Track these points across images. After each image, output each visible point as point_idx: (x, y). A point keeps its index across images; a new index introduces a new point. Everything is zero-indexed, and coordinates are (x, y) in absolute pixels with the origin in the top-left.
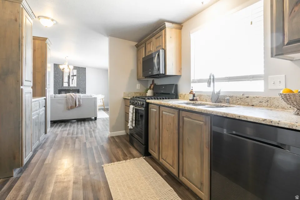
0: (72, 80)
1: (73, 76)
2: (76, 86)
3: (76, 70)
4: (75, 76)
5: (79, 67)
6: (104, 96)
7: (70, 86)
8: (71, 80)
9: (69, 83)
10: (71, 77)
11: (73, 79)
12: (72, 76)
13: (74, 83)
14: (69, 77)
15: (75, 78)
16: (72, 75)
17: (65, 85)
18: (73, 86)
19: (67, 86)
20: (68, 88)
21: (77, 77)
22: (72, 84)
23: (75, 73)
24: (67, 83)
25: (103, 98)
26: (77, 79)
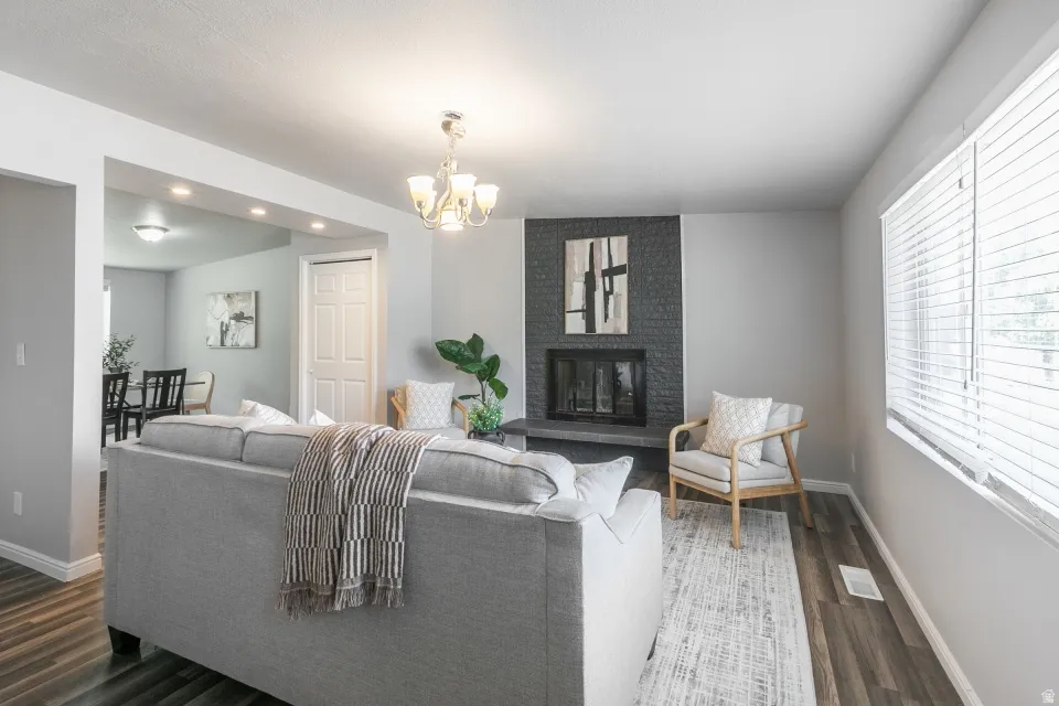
0: (607, 294)
1: (611, 272)
2: (624, 330)
3: (625, 239)
4: (620, 270)
5: (639, 219)
6: (799, 410)
7: (599, 330)
8: (599, 295)
9: (589, 312)
10: (599, 281)
11: (611, 292)
12: (605, 273)
13: (617, 314)
14: (590, 280)
15: (621, 282)
16: (605, 266)
17: (575, 324)
18: (610, 331)
19: (584, 332)
20: (584, 340)
21: (629, 276)
22: (606, 317)
23: (620, 258)
24: (581, 314)
25: (790, 432)
26: (629, 291)
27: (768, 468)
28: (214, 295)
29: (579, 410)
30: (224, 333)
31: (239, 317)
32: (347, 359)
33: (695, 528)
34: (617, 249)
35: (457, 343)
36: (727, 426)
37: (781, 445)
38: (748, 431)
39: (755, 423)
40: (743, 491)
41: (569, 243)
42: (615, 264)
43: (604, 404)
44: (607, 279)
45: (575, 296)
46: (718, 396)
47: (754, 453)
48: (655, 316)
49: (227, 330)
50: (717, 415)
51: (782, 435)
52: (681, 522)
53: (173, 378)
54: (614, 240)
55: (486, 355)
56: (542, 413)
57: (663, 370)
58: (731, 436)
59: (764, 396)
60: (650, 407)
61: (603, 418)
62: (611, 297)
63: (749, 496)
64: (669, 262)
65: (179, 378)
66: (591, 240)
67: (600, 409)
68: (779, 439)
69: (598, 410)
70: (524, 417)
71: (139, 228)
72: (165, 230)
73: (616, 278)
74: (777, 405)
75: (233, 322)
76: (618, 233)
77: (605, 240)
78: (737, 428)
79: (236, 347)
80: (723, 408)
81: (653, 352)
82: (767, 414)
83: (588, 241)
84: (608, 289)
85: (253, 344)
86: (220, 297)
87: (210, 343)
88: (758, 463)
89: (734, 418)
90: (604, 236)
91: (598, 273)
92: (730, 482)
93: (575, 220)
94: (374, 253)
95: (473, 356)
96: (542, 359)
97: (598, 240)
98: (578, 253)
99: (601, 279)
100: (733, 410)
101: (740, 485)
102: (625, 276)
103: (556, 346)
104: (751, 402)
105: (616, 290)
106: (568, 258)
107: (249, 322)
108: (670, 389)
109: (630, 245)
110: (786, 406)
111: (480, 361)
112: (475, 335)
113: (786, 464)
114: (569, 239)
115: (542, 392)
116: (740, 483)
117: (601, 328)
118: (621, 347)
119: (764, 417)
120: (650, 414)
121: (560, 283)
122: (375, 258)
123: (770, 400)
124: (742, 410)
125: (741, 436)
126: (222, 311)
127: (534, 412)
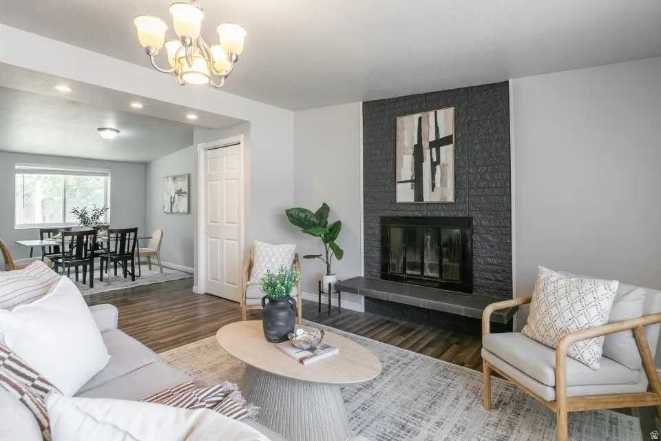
0: (434, 165)
1: (438, 143)
2: (450, 199)
3: (451, 111)
4: (447, 141)
5: (466, 89)
7: (427, 199)
8: (426, 166)
9: (417, 182)
10: (427, 153)
11: (438, 162)
12: (432, 145)
13: (444, 184)
14: (418, 152)
15: (447, 152)
16: (432, 138)
17: (405, 194)
18: (436, 199)
19: (412, 200)
20: (413, 208)
21: (455, 146)
22: (433, 186)
23: (447, 129)
24: (410, 184)
25: (645, 326)
26: (455, 160)
27: (612, 370)
28: (168, 177)
29: (409, 272)
30: (172, 203)
31: (179, 192)
32: (227, 223)
33: (511, 426)
34: (444, 120)
35: (305, 211)
36: (554, 311)
37: (632, 341)
38: (583, 321)
39: (593, 312)
40: (573, 400)
41: (399, 120)
42: (442, 135)
43: (431, 268)
44: (434, 150)
45: (405, 168)
46: (545, 273)
47: (592, 351)
48: (483, 184)
49: (174, 201)
50: (542, 295)
51: (634, 330)
52: (495, 414)
53: (128, 234)
54: (441, 113)
55: (331, 221)
56: (377, 272)
57: (490, 238)
58: (559, 324)
59: (607, 276)
60: (476, 274)
61: (431, 282)
62: (438, 167)
63: (581, 407)
64: (497, 129)
65: (132, 234)
66: (419, 115)
67: (428, 273)
68: (629, 333)
69: (425, 274)
70: (363, 275)
71: (100, 129)
72: (118, 131)
73: (443, 149)
74: (627, 288)
75: (176, 195)
76: (446, 106)
77: (432, 114)
78: (568, 315)
79: (178, 213)
80: (550, 288)
81: (480, 220)
82: (611, 301)
83: (417, 116)
84: (435, 160)
85: (186, 211)
86: (170, 178)
87: (166, 210)
88: (596, 365)
89: (564, 302)
90: (431, 109)
91: (425, 145)
92: (555, 387)
93: (406, 98)
94: (241, 138)
95: (317, 222)
96: (377, 225)
97: (426, 113)
98: (407, 128)
99: (428, 151)
100: (562, 292)
101: (567, 392)
102: (450, 147)
103: (389, 214)
104: (588, 284)
105: (442, 160)
106: (399, 133)
107: (184, 195)
108: (498, 257)
109: (457, 116)
110: (640, 292)
111: (325, 226)
112: (324, 204)
113: (641, 367)
114: (400, 115)
115: (377, 254)
116: (569, 389)
117: (428, 197)
118: (448, 215)
119: (606, 304)
120: (476, 282)
121: (392, 156)
122: (242, 143)
123: (615, 284)
124: (575, 294)
125: (573, 327)
126: (171, 187)
127: (371, 272)
